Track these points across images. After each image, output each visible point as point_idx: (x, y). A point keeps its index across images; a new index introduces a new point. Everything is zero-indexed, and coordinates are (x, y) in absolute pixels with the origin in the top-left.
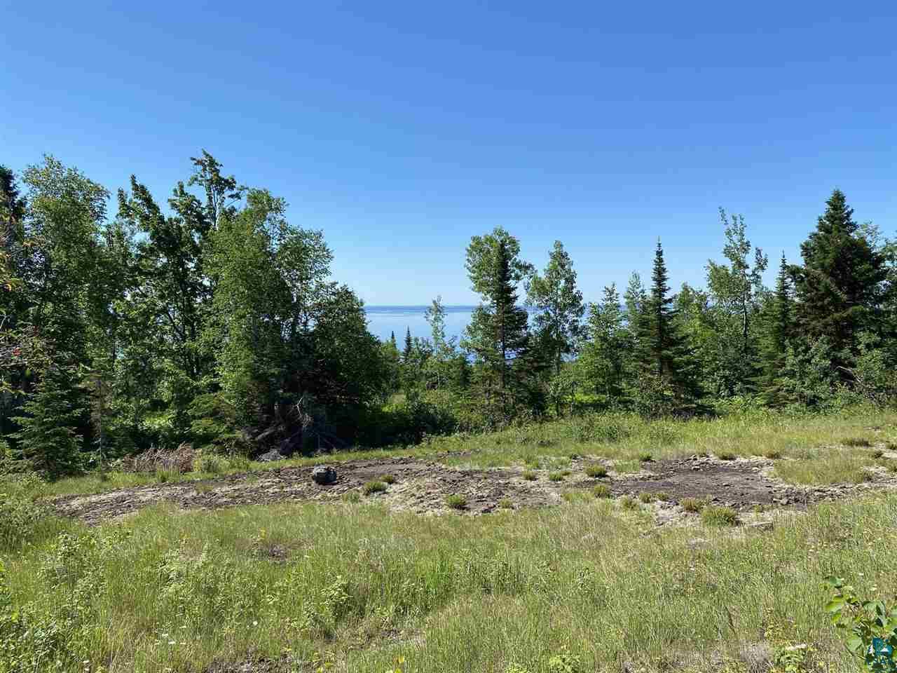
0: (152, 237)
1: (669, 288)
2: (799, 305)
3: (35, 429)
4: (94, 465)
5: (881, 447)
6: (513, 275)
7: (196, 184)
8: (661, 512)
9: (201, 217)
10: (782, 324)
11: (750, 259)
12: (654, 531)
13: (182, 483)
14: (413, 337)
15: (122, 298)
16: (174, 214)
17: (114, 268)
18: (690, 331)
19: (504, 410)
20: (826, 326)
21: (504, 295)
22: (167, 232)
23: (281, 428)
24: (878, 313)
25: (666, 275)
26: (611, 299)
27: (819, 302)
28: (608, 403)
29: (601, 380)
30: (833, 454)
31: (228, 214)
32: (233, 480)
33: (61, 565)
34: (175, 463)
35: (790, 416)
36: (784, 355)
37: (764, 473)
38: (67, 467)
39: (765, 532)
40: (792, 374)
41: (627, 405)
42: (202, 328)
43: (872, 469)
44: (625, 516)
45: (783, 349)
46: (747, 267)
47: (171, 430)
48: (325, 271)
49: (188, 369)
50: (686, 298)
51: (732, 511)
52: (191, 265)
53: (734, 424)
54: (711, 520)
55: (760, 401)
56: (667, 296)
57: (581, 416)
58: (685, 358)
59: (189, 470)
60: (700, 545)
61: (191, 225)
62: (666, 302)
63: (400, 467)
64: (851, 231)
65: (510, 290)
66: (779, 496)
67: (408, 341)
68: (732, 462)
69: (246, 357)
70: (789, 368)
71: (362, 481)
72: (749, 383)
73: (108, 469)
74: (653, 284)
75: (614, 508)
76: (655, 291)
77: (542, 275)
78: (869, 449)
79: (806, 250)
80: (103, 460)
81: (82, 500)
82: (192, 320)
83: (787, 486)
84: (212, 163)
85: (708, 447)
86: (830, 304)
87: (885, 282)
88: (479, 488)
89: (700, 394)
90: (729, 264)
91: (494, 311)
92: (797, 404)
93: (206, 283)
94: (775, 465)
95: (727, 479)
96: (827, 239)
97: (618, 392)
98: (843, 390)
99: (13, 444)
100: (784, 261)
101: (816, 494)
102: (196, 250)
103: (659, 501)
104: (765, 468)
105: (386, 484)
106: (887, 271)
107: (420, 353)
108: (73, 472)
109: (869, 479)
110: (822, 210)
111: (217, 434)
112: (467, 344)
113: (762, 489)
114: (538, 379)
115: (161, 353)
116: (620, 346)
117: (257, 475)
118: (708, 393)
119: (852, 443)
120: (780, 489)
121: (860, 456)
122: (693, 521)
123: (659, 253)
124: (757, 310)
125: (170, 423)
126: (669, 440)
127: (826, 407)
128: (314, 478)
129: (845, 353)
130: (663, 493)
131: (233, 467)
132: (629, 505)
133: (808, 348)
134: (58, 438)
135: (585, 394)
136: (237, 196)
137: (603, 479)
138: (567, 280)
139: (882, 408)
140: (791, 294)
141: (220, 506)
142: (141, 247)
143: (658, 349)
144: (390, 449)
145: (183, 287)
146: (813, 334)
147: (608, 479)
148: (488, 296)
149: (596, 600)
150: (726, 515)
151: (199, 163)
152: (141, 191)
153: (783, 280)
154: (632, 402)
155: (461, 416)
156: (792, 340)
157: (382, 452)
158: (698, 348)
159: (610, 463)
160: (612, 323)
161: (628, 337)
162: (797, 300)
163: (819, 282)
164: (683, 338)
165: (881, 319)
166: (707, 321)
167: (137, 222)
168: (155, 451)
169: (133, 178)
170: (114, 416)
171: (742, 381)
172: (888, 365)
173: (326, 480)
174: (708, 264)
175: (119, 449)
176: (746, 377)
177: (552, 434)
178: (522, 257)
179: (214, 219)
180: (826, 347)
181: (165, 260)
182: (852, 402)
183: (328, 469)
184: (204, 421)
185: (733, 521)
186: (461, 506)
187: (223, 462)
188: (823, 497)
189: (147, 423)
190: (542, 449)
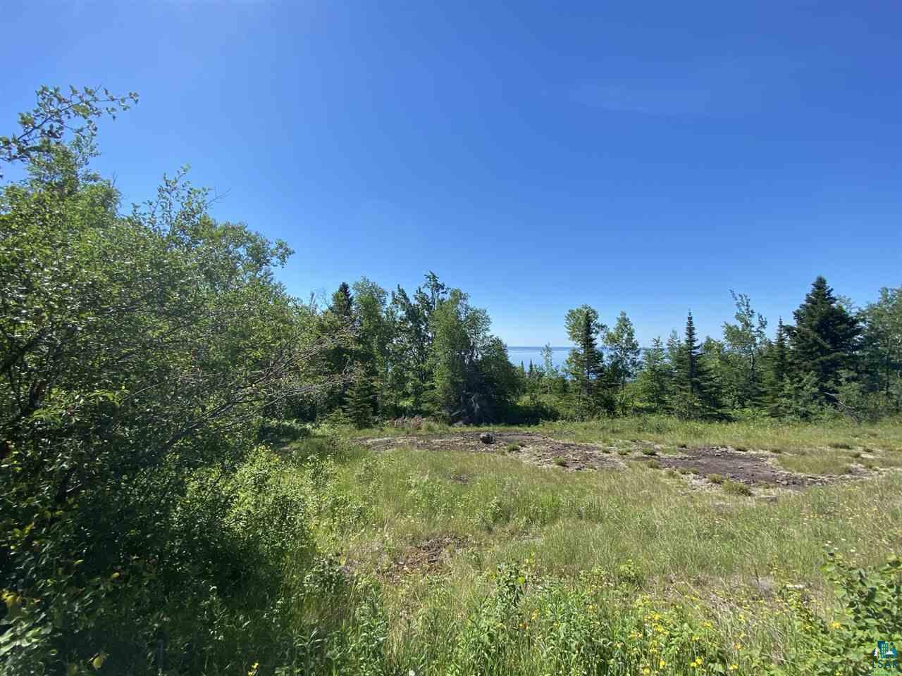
0: (406, 313)
1: (697, 340)
2: (793, 351)
3: (353, 404)
4: (377, 423)
5: (860, 450)
6: (594, 331)
7: (426, 288)
8: (694, 481)
9: (428, 303)
10: (780, 363)
11: (755, 321)
12: (689, 494)
13: (416, 436)
14: (533, 364)
15: (392, 343)
16: (416, 302)
17: (389, 329)
18: (713, 366)
19: (588, 409)
20: (815, 365)
21: (588, 343)
22: (413, 311)
23: (464, 411)
24: (855, 357)
25: (695, 331)
26: (658, 346)
27: (808, 349)
28: (656, 408)
29: (651, 394)
30: (822, 453)
31: (441, 302)
32: (441, 436)
33: (363, 473)
34: (414, 425)
35: (788, 424)
36: (782, 384)
37: (770, 461)
38: (365, 423)
39: (771, 503)
40: (789, 396)
41: (669, 411)
42: (427, 358)
43: (853, 466)
44: (669, 482)
45: (782, 379)
46: (753, 326)
47: (412, 408)
48: (487, 329)
49: (420, 377)
50: (708, 346)
51: (746, 486)
52: (423, 327)
53: (745, 427)
54: (730, 490)
55: (764, 413)
56: (696, 344)
57: (639, 416)
58: (708, 383)
59: (420, 428)
60: (722, 506)
61: (424, 307)
62: (695, 348)
63: (528, 437)
64: (832, 303)
65: (592, 340)
66: (780, 479)
67: (531, 366)
68: (744, 453)
69: (448, 373)
70: (786, 392)
71: (507, 443)
72: (756, 400)
73: (384, 425)
74: (686, 337)
75: (661, 476)
76: (687, 341)
77: (612, 331)
78: (850, 451)
79: (798, 315)
80: (381, 421)
81: (372, 440)
82: (423, 354)
83: (786, 473)
84: (434, 277)
85: (727, 441)
86: (817, 350)
87: (859, 336)
88: (574, 455)
89: (720, 406)
90: (740, 325)
91: (583, 351)
92: (793, 416)
93: (430, 335)
94: (776, 457)
95: (741, 464)
96: (813, 308)
97: (664, 402)
98: (829, 409)
99: (344, 410)
100: (781, 323)
101: (809, 479)
102: (426, 320)
103: (692, 474)
104: (769, 459)
105: (520, 447)
106: (862, 328)
107: (538, 373)
108: (368, 426)
109: (850, 472)
110: (810, 289)
111: (433, 412)
112: (566, 370)
113: (768, 473)
114: (610, 392)
115: (408, 369)
116: (664, 375)
117: (453, 435)
118: (725, 406)
119: (837, 446)
120: (782, 474)
121: (843, 455)
122: (716, 489)
123: (690, 318)
124: (761, 353)
125: (411, 404)
126: (698, 435)
127: (816, 420)
128: (481, 439)
129: (830, 384)
130: (695, 469)
131: (440, 429)
132: (671, 475)
133: (801, 380)
134: (362, 409)
135: (641, 402)
136: (446, 292)
137: (653, 456)
138: (628, 334)
139: (860, 422)
140: (786, 344)
141: (434, 450)
142: (401, 318)
143: (690, 376)
144: (521, 427)
145: (418, 337)
146: (805, 371)
147: (657, 457)
148: (579, 343)
149: (650, 533)
150: (741, 489)
151: (428, 277)
152: (402, 292)
153: (780, 335)
154: (673, 409)
155: (562, 411)
156: (789, 374)
157: (517, 428)
158: (718, 377)
159: (658, 446)
160: (659, 360)
161: (669, 369)
162: (791, 347)
163: (808, 337)
164: (708, 371)
165: (857, 361)
166: (725, 360)
167: (400, 306)
168: (405, 418)
169: (399, 285)
170: (387, 399)
171: (751, 399)
172: (863, 393)
173: (488, 441)
174: (724, 324)
175: (388, 416)
176: (754, 396)
177: (619, 425)
178: (599, 321)
179: (434, 304)
180: (816, 379)
181: (411, 324)
182: (836, 417)
183: (488, 435)
184: (427, 404)
185: (747, 493)
186: (563, 464)
187: (436, 426)
188: (815, 483)
189: (401, 404)
190: (613, 434)
